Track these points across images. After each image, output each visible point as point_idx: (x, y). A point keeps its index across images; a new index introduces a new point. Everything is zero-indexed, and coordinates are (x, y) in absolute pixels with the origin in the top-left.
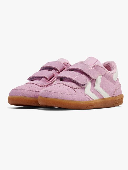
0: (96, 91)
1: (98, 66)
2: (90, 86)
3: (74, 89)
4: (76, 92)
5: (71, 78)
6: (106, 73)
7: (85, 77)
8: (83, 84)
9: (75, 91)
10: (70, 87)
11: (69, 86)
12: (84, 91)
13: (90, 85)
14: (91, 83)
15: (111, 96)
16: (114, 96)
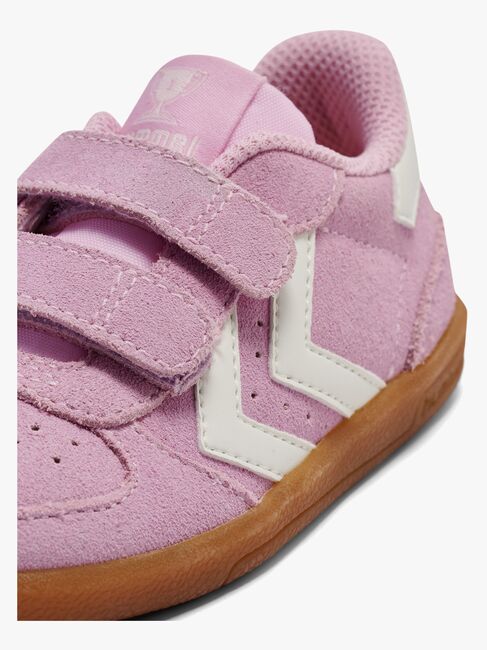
0: (289, 390)
1: (278, 150)
2: (237, 367)
3: (109, 434)
4: (124, 462)
5: (67, 317)
6: (341, 200)
7: (186, 299)
8: (180, 367)
9: (116, 451)
10: (73, 421)
11: (61, 407)
12: (195, 429)
13: (236, 352)
14: (241, 328)
15: (392, 373)
16: (414, 365)
